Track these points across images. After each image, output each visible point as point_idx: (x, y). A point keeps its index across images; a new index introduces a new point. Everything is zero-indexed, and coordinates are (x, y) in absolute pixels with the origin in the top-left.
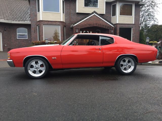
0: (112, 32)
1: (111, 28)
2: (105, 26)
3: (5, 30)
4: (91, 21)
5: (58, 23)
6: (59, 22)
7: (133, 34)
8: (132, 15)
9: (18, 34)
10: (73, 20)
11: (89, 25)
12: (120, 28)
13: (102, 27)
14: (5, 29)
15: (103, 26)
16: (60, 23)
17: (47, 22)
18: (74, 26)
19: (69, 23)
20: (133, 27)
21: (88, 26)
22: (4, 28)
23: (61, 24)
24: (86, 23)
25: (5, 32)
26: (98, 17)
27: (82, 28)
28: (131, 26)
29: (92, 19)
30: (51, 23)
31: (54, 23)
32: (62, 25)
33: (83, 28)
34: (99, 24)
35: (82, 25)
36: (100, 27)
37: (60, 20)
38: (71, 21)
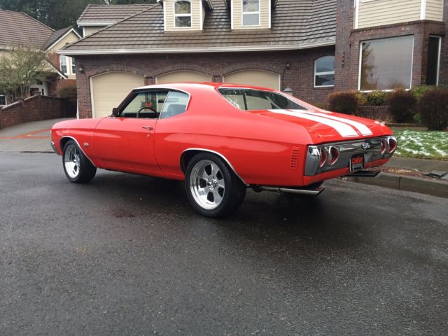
3: (288, 68)
5: (408, 29)
6: (410, 24)
9: (316, 74)
14: (288, 65)
16: (412, 27)
17: (371, 33)
22: (287, 63)
23: (418, 30)
25: (288, 72)
30: (382, 31)
31: (394, 32)
32: (420, 33)
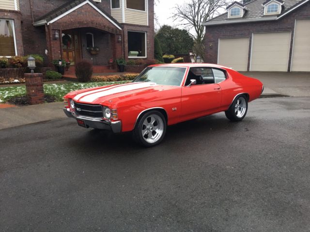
0: (120, 39)
1: (118, 33)
2: (109, 28)
4: (82, 15)
5: (9, 14)
7: (147, 43)
8: (144, 10)
10: (39, 9)
11: (79, 23)
12: (128, 32)
13: (103, 29)
15: (104, 26)
16: (12, 14)
18: (48, 24)
19: (29, 14)
20: (147, 32)
21: (77, 26)
23: (16, 17)
24: (72, 20)
26: (95, 10)
27: (65, 29)
28: (144, 29)
29: (83, 11)
33: (68, 29)
34: (97, 23)
35: (66, 23)
36: (99, 28)
37: (12, 7)
38: (33, 10)
